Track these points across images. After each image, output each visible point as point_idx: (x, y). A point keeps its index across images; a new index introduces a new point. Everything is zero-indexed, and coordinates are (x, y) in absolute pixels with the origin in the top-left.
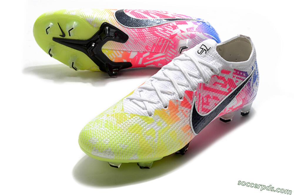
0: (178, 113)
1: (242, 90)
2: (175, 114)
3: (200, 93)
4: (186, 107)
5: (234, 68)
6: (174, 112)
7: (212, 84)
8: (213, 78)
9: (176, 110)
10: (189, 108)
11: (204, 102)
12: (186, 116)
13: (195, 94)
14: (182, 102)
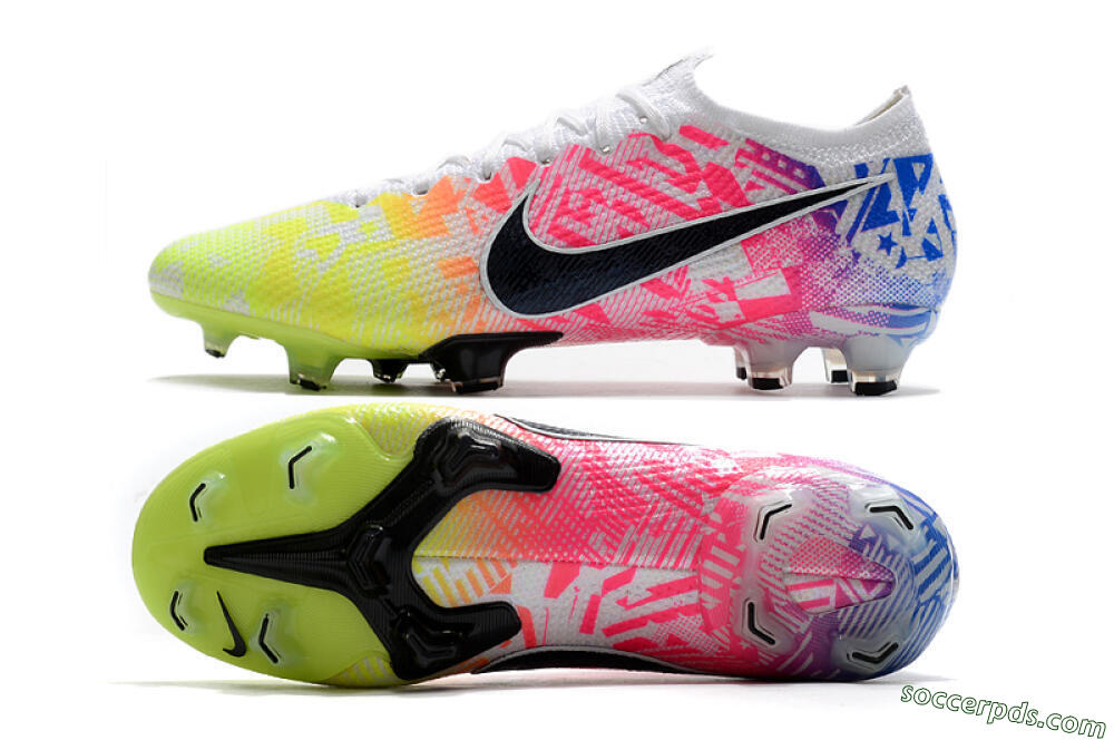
0: (452, 215)
1: (781, 228)
2: (438, 216)
3: (561, 172)
4: (488, 205)
5: (748, 135)
6: (438, 208)
7: (627, 159)
8: (633, 140)
9: (445, 206)
10: (499, 211)
11: (570, 206)
12: (475, 229)
13: (540, 173)
14: (482, 187)
